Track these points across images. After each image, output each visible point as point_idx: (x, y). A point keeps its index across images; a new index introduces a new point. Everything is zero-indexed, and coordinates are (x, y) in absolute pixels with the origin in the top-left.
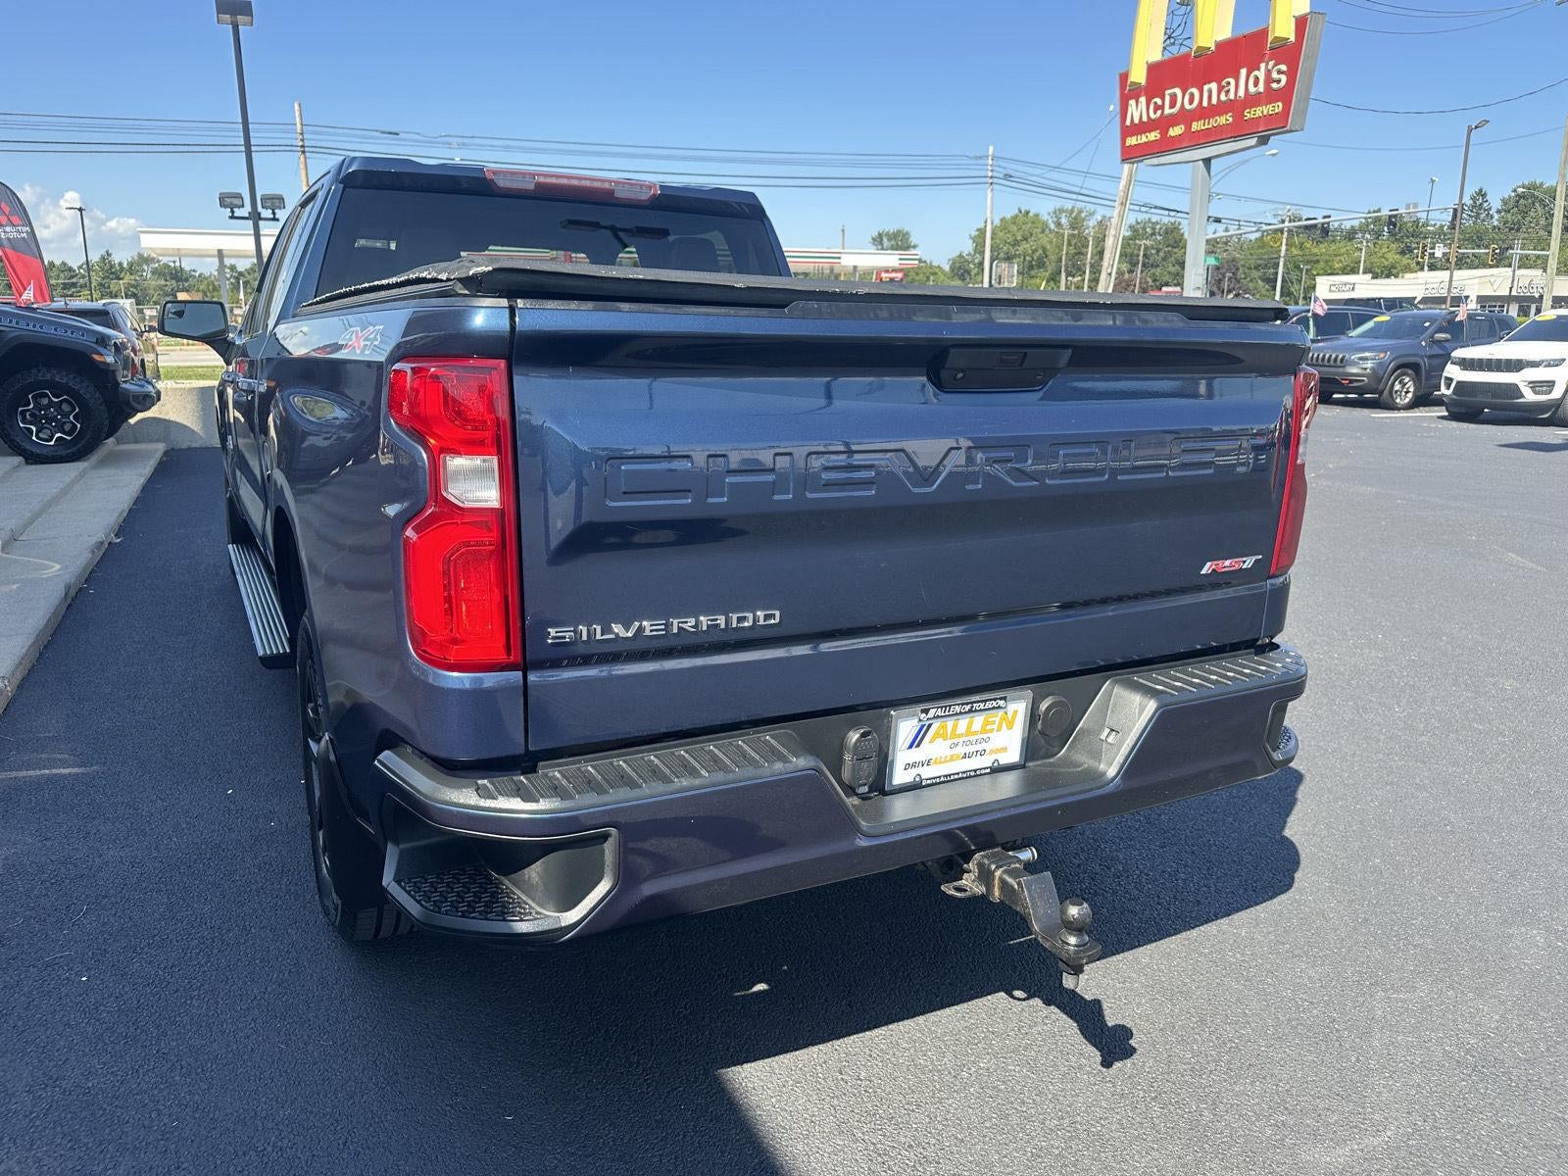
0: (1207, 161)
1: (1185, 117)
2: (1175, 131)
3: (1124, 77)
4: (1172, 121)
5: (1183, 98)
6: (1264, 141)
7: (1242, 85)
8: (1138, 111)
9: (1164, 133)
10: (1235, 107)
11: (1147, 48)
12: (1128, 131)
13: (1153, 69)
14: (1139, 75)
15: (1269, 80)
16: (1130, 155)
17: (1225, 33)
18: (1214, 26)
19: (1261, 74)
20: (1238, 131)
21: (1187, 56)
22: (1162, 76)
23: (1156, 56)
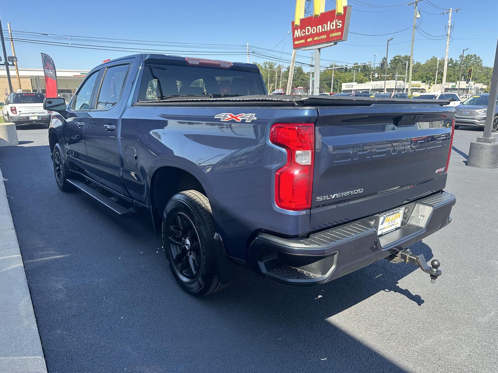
0: (319, 49)
1: (312, 36)
2: (309, 40)
3: (293, 23)
4: (308, 37)
5: (311, 30)
6: (336, 43)
7: (329, 26)
8: (298, 33)
9: (306, 40)
10: (327, 33)
11: (300, 15)
12: (295, 39)
13: (302, 21)
14: (297, 22)
15: (336, 25)
16: (296, 47)
17: (323, 11)
18: (319, 8)
19: (334, 23)
20: (328, 40)
21: (312, 17)
22: (305, 23)
23: (302, 17)
